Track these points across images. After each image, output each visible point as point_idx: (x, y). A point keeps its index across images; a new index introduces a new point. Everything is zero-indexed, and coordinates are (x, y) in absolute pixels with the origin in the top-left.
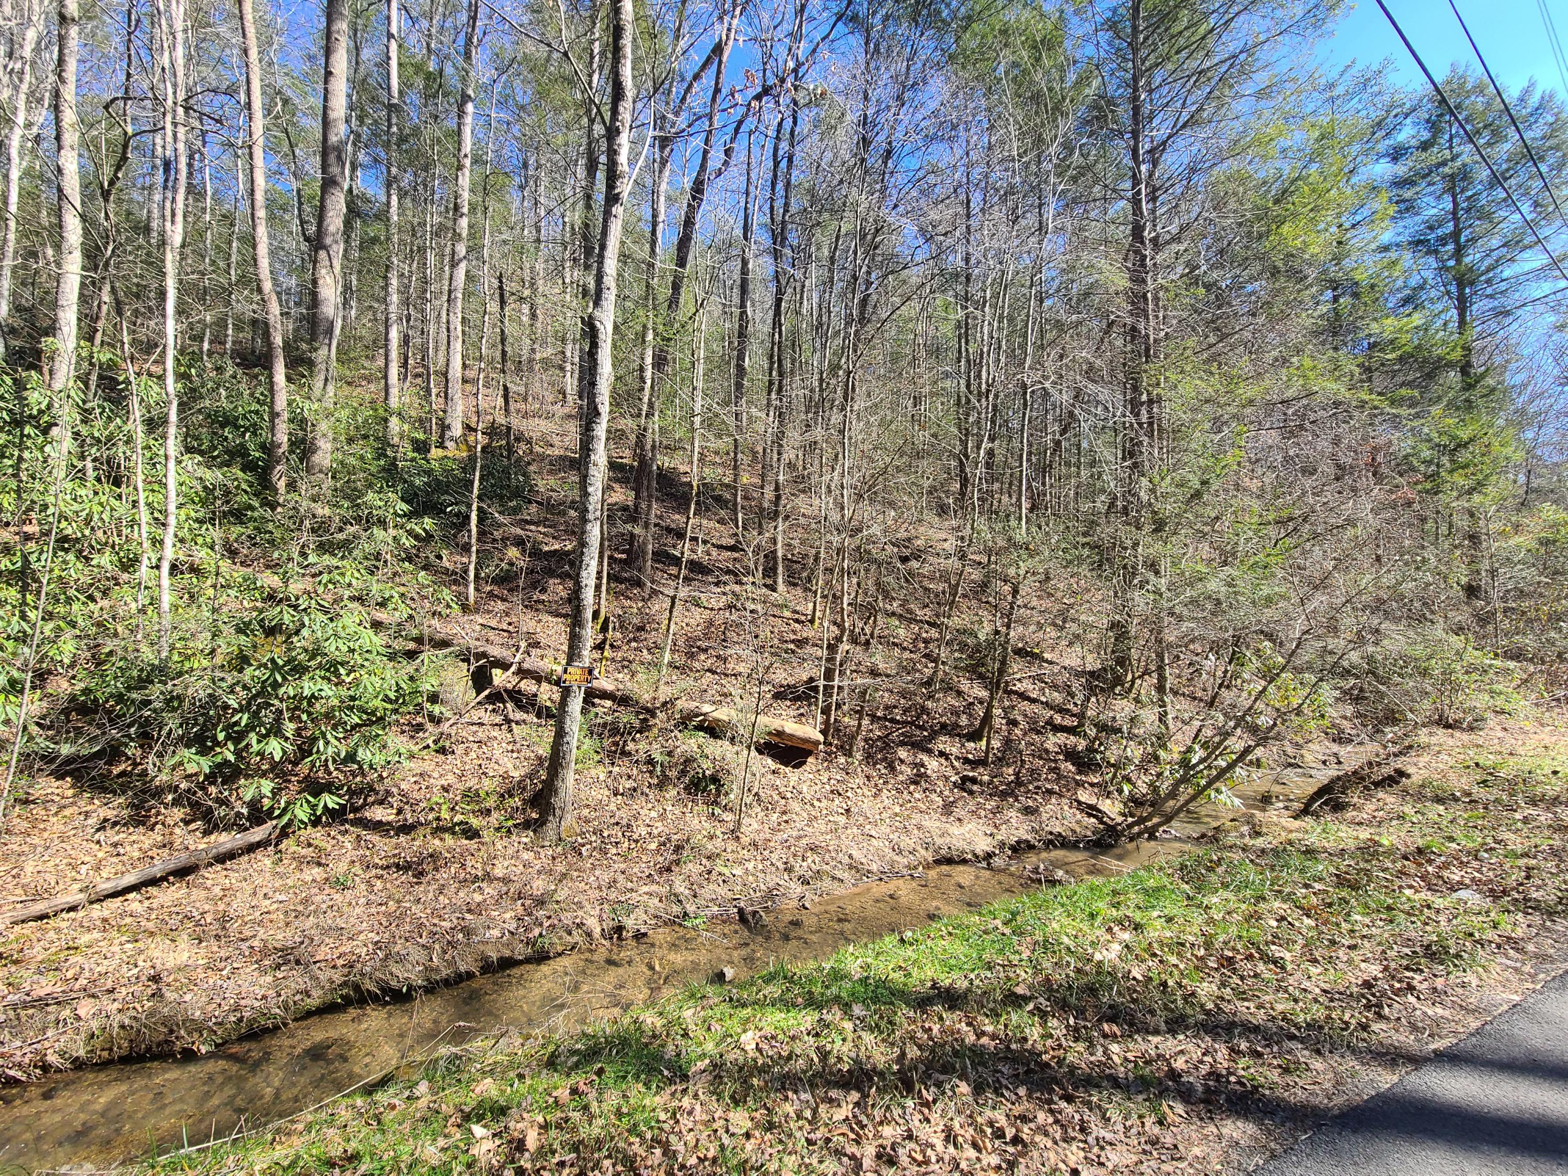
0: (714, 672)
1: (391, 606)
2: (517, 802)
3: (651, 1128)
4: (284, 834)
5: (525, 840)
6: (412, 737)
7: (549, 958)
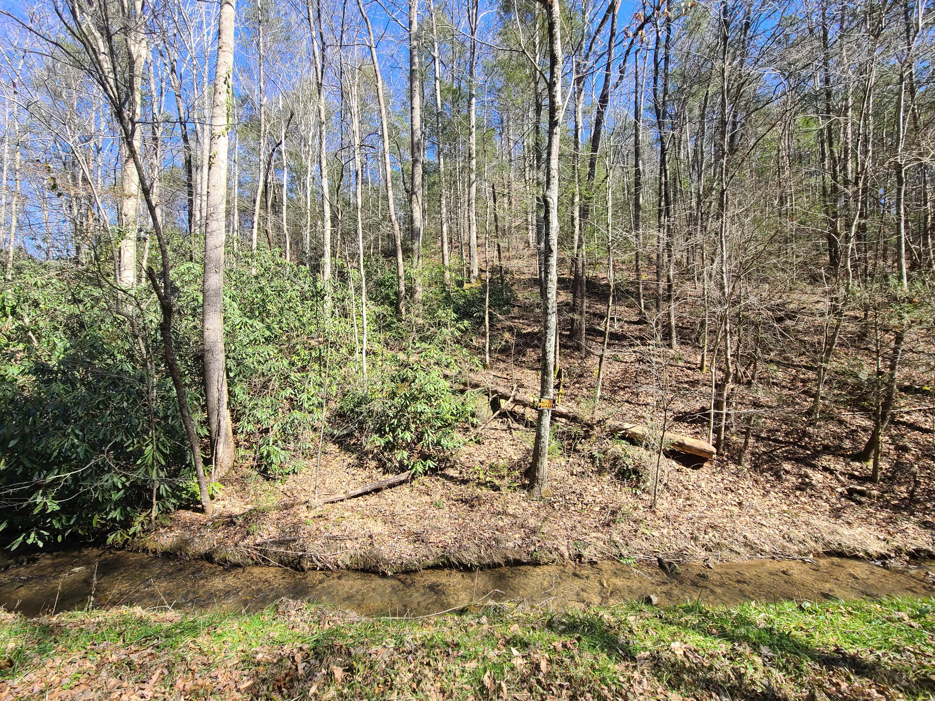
0: (630, 403)
2: (517, 473)
3: (614, 683)
4: (413, 478)
5: (523, 495)
6: (464, 434)
7: (540, 565)
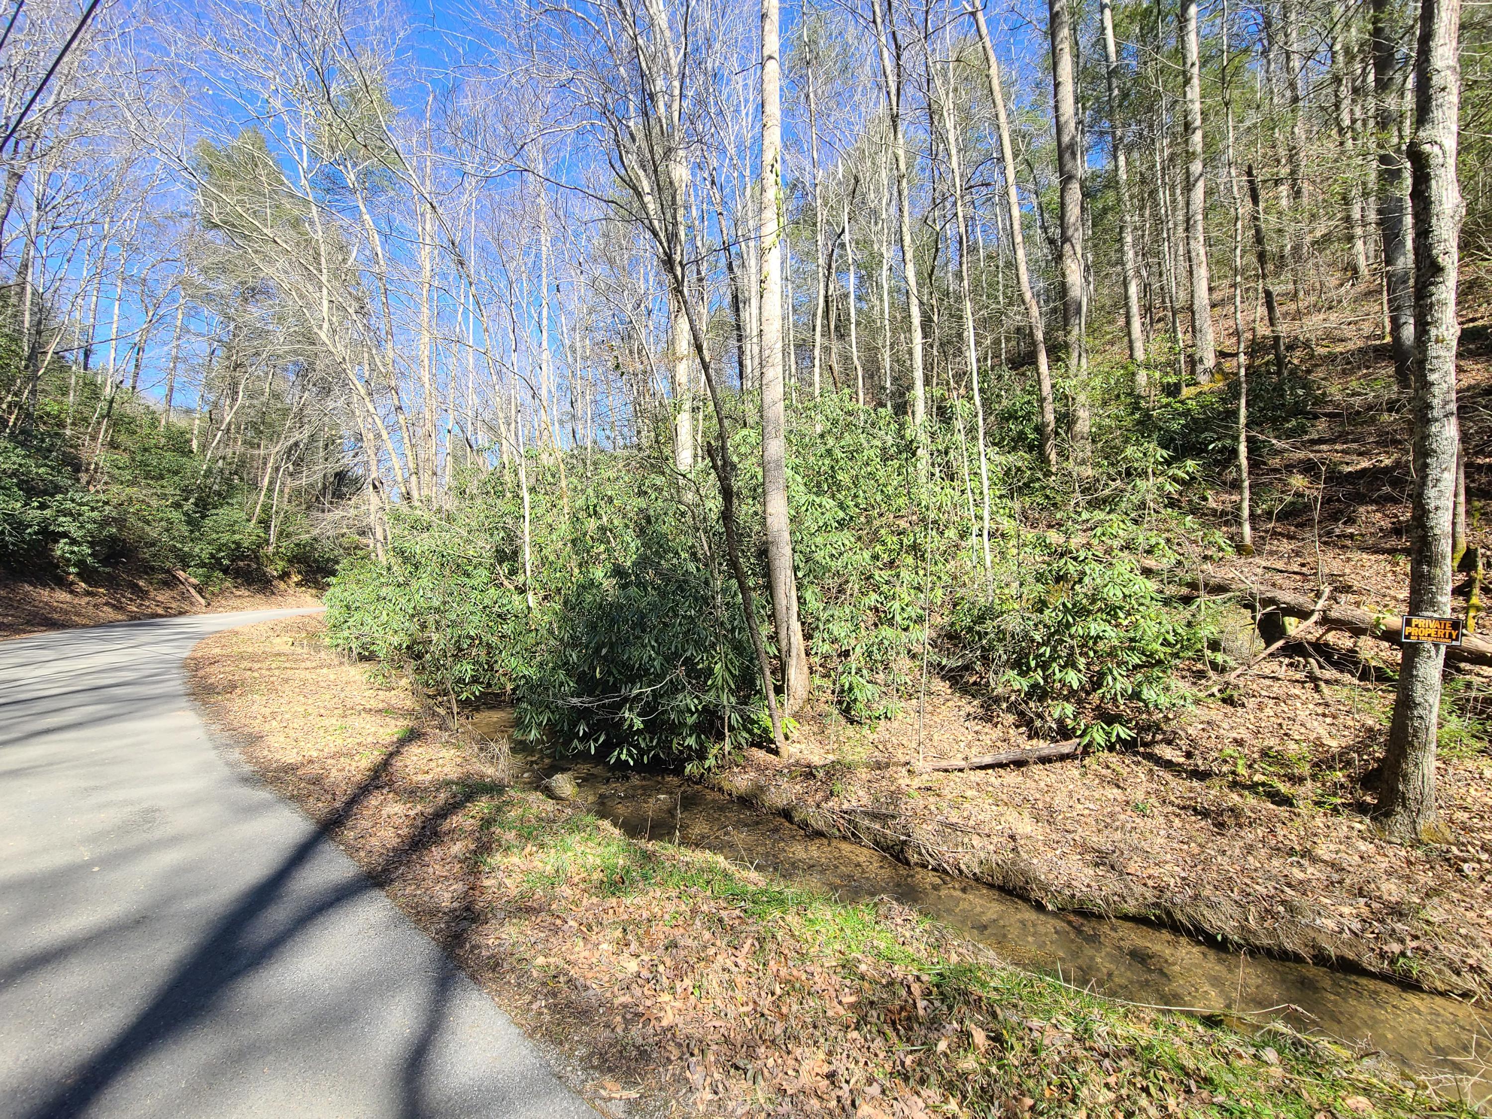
1: (1157, 553)
2: (1339, 776)
4: (1086, 752)
5: (1358, 826)
6: (1194, 684)
7: (1422, 990)
